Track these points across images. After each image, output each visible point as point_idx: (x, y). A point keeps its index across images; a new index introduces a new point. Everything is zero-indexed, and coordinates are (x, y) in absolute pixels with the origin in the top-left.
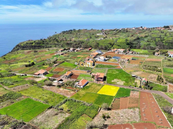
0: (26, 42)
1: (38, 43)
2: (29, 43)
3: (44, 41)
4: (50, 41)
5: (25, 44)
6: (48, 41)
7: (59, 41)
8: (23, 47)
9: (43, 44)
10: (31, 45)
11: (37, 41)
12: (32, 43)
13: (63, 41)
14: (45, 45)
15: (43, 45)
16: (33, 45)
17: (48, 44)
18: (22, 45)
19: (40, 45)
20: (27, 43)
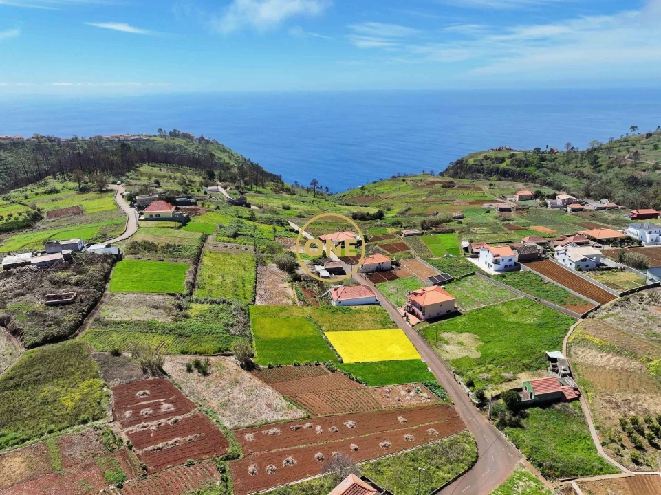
0: (483, 155)
1: (520, 164)
2: (492, 160)
3: (548, 157)
4: (568, 162)
5: (479, 160)
6: (560, 160)
7: (601, 166)
8: (470, 168)
9: (539, 167)
10: (496, 165)
11: (520, 156)
12: (503, 160)
13: (621, 167)
14: (541, 174)
15: (537, 173)
16: (503, 166)
17: (554, 170)
18: (471, 162)
19: (527, 170)
20: (486, 158)
